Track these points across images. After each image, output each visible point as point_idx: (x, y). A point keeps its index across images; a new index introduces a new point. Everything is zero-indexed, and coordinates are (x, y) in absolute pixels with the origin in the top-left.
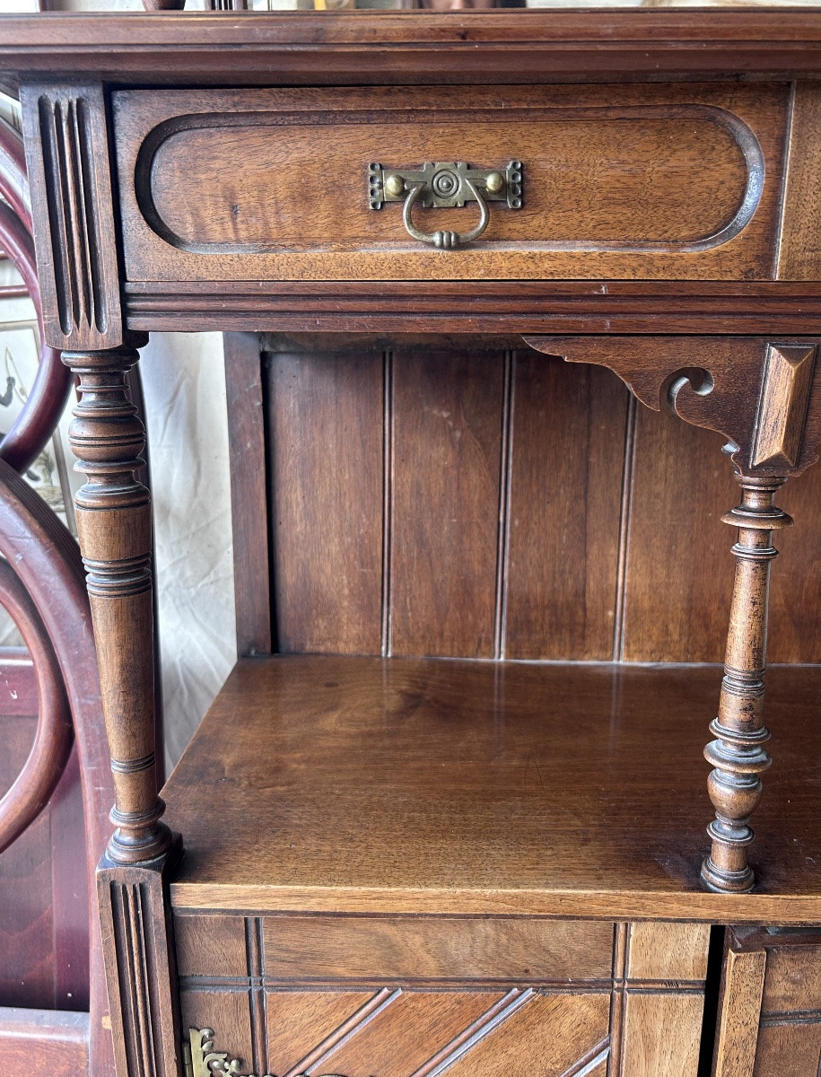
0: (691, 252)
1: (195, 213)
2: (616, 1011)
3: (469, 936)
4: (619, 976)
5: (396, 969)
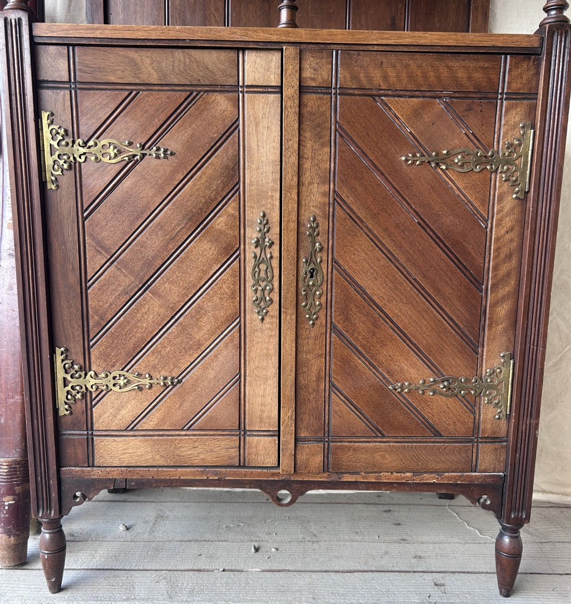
2: (241, 104)
3: (172, 59)
4: (241, 84)
5: (139, 78)
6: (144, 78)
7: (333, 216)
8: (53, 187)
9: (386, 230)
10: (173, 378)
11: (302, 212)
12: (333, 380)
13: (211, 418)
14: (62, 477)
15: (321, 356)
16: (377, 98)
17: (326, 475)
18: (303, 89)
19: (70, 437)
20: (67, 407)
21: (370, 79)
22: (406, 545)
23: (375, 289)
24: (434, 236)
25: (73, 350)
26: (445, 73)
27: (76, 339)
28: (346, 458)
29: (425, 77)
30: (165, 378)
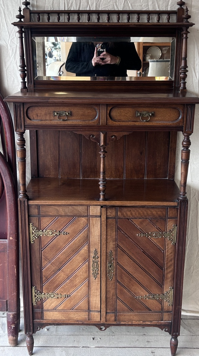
0: (91, 122)
1: (33, 116)
2: (89, 220)
3: (68, 208)
4: (89, 215)
5: (58, 214)
6: (60, 214)
7: (117, 250)
8: (33, 243)
9: (133, 254)
10: (68, 295)
11: (107, 250)
12: (117, 296)
13: (79, 307)
14: (34, 323)
15: (114, 289)
16: (129, 219)
17: (115, 322)
18: (107, 218)
19: (37, 311)
20: (35, 303)
21: (127, 215)
22: (145, 337)
23: (130, 270)
24: (148, 255)
25: (37, 287)
26: (149, 212)
27: (39, 284)
28: (122, 318)
29: (143, 213)
30: (65, 295)
